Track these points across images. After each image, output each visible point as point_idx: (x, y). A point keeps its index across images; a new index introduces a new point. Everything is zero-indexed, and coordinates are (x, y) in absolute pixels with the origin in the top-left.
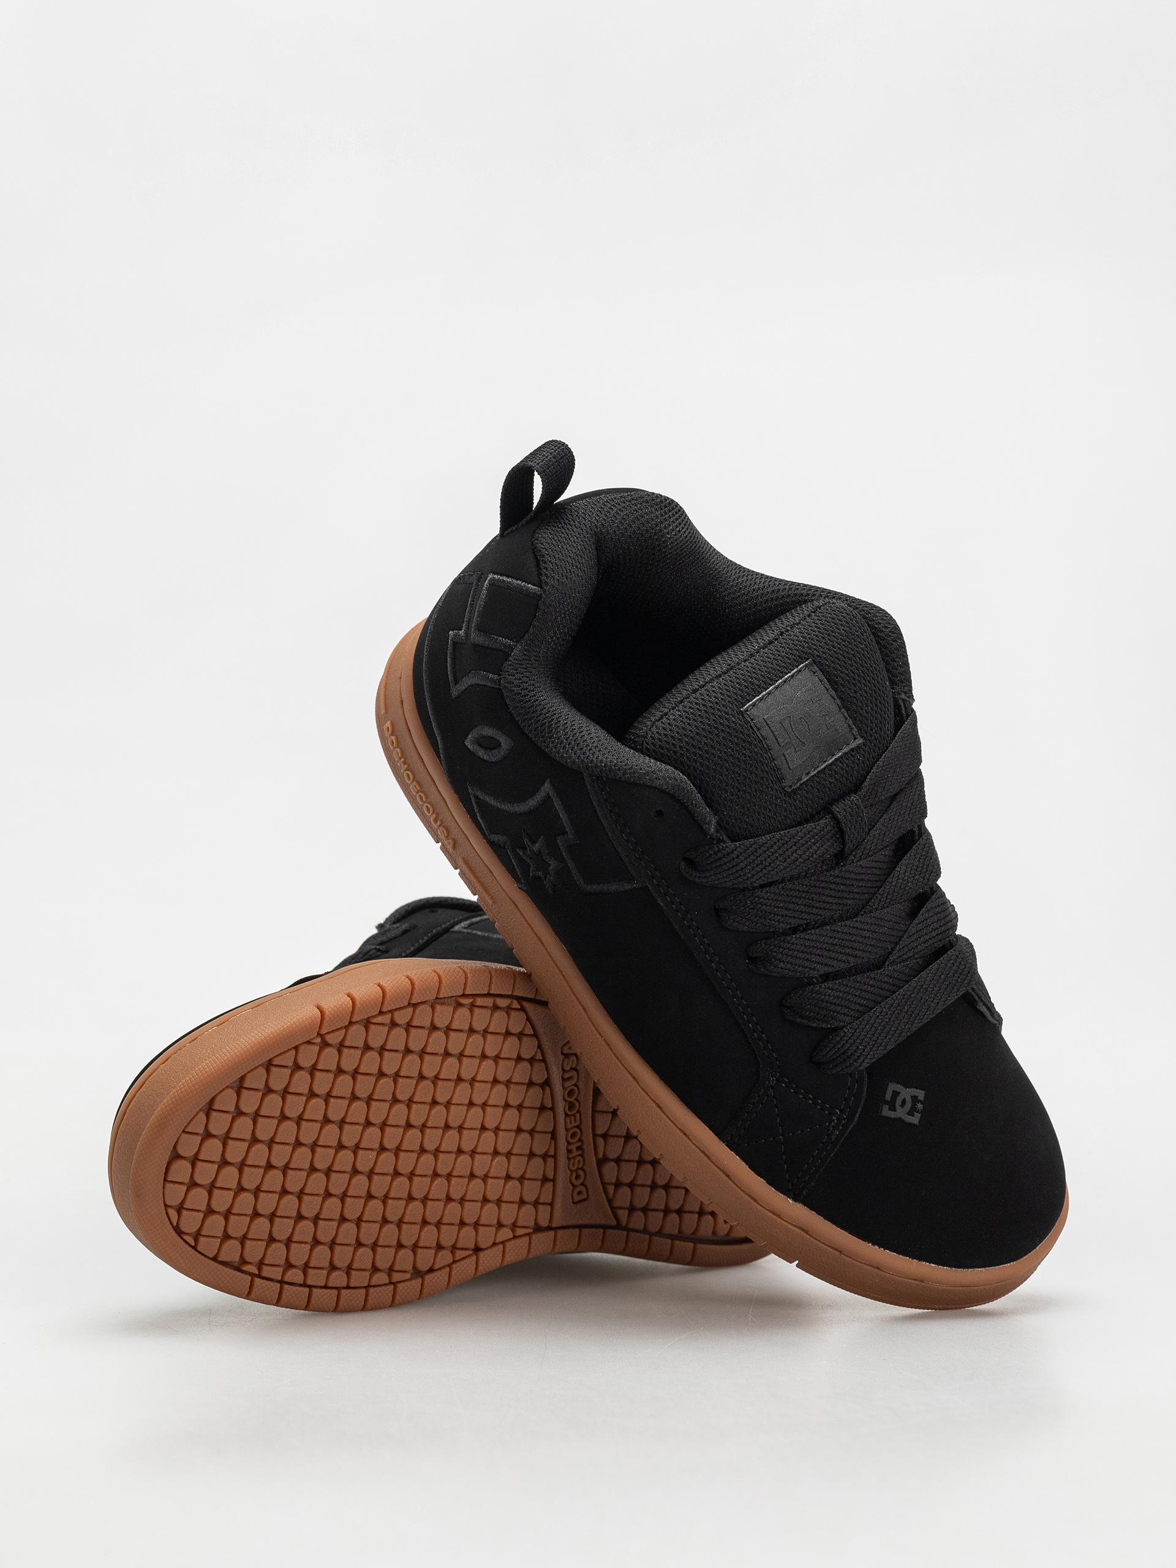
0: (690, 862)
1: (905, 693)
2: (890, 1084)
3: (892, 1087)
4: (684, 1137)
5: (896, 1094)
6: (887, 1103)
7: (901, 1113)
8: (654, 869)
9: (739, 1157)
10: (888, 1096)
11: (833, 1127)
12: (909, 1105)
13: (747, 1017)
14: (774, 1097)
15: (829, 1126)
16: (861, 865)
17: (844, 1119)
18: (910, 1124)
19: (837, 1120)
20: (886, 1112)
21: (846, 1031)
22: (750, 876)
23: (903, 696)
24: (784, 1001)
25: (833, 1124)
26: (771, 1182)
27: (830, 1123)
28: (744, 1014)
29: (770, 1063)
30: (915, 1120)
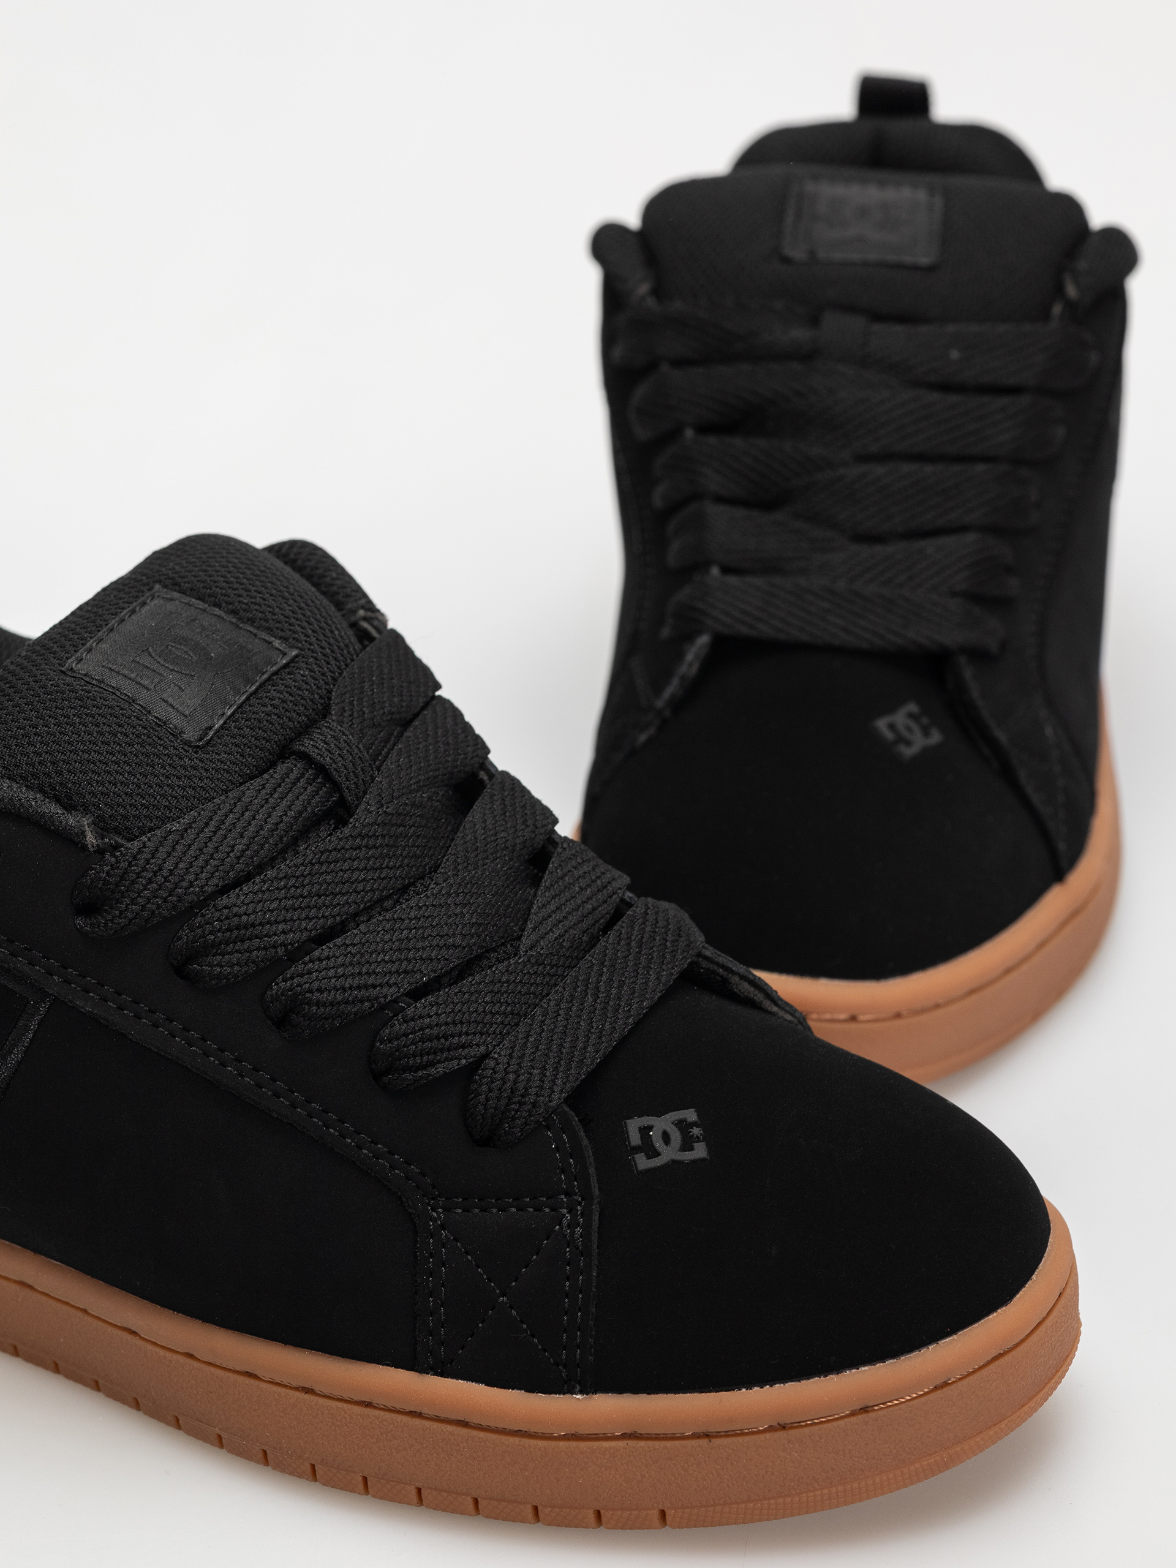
0: (88, 909)
1: (363, 607)
2: (628, 1121)
3: (633, 1126)
4: (367, 1411)
5: (645, 1131)
6: (637, 1150)
7: (669, 1153)
8: (44, 957)
9: (461, 1380)
10: (635, 1139)
11: (569, 1226)
12: (676, 1136)
13: (335, 1130)
14: (456, 1240)
15: (561, 1228)
16: (385, 812)
17: (580, 1203)
18: (694, 1162)
19: (569, 1212)
20: (643, 1162)
21: (496, 1056)
22: (192, 877)
23: (361, 613)
24: (374, 1066)
25: (565, 1221)
26: (531, 1387)
27: (560, 1224)
28: (328, 1128)
29: (418, 1187)
30: (700, 1151)
